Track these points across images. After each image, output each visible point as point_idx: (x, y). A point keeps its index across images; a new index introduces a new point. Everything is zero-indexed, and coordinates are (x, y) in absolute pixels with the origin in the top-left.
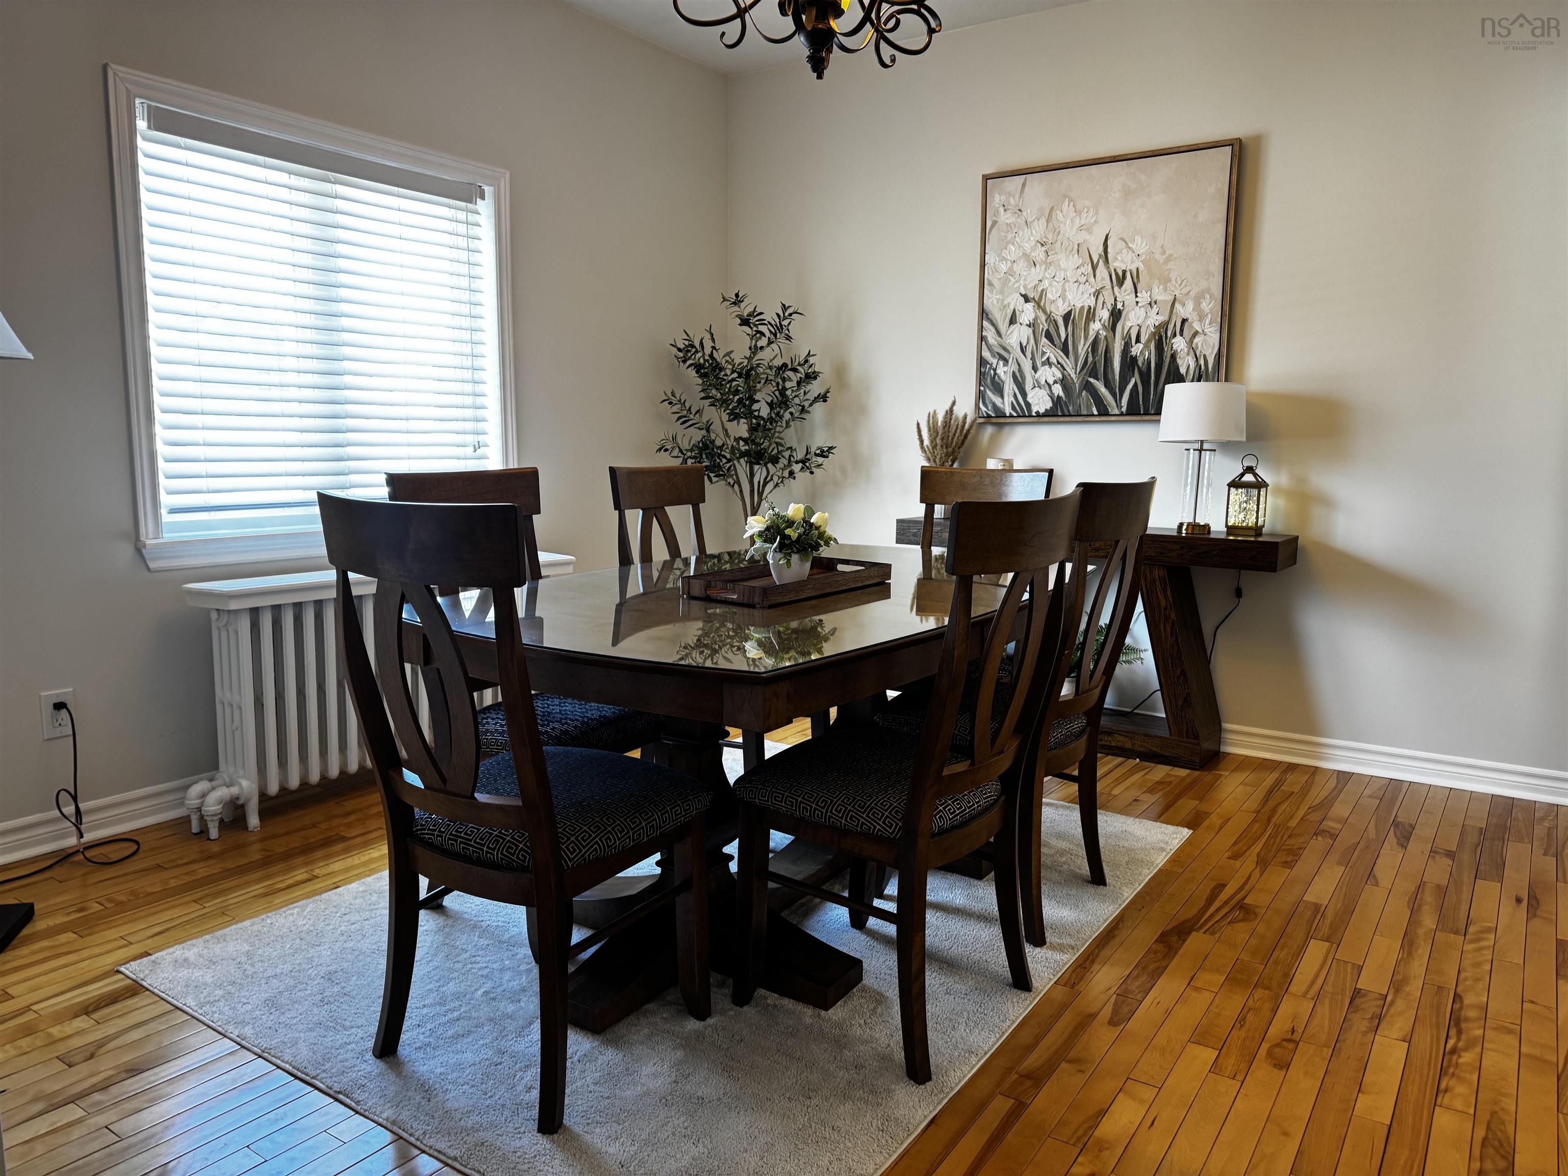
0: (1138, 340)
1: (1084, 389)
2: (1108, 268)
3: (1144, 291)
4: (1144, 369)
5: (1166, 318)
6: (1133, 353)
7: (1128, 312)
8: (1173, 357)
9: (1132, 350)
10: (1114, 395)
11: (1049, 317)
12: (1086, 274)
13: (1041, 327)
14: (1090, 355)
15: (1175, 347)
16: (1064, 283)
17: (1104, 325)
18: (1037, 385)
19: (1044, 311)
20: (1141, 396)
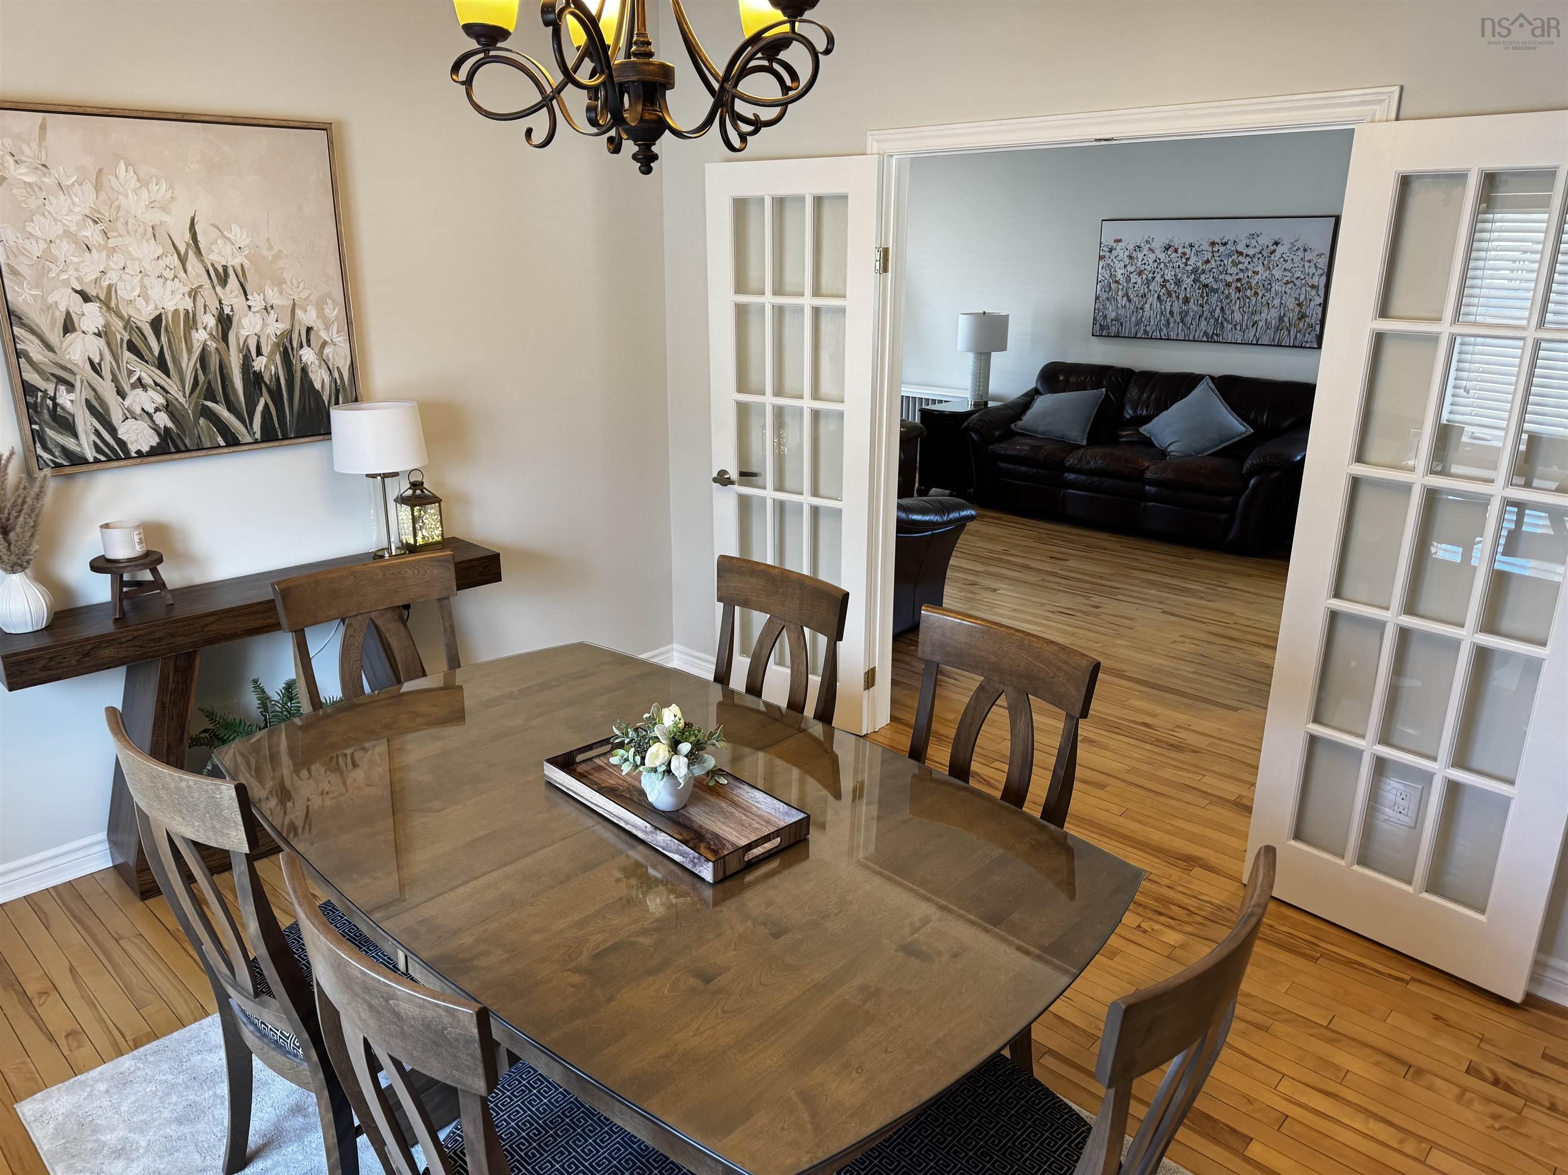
0: (259, 353)
1: (201, 415)
2: (202, 261)
3: (255, 293)
4: (273, 386)
5: (289, 327)
6: (257, 368)
7: (240, 318)
8: (304, 370)
9: (254, 364)
10: (243, 421)
11: (128, 324)
12: (172, 267)
13: (119, 337)
14: (200, 372)
15: (304, 359)
16: (142, 278)
17: (211, 334)
18: (130, 415)
19: (121, 317)
20: (275, 419)
